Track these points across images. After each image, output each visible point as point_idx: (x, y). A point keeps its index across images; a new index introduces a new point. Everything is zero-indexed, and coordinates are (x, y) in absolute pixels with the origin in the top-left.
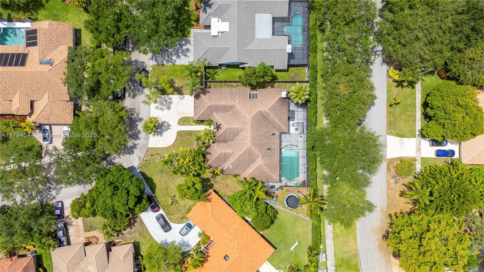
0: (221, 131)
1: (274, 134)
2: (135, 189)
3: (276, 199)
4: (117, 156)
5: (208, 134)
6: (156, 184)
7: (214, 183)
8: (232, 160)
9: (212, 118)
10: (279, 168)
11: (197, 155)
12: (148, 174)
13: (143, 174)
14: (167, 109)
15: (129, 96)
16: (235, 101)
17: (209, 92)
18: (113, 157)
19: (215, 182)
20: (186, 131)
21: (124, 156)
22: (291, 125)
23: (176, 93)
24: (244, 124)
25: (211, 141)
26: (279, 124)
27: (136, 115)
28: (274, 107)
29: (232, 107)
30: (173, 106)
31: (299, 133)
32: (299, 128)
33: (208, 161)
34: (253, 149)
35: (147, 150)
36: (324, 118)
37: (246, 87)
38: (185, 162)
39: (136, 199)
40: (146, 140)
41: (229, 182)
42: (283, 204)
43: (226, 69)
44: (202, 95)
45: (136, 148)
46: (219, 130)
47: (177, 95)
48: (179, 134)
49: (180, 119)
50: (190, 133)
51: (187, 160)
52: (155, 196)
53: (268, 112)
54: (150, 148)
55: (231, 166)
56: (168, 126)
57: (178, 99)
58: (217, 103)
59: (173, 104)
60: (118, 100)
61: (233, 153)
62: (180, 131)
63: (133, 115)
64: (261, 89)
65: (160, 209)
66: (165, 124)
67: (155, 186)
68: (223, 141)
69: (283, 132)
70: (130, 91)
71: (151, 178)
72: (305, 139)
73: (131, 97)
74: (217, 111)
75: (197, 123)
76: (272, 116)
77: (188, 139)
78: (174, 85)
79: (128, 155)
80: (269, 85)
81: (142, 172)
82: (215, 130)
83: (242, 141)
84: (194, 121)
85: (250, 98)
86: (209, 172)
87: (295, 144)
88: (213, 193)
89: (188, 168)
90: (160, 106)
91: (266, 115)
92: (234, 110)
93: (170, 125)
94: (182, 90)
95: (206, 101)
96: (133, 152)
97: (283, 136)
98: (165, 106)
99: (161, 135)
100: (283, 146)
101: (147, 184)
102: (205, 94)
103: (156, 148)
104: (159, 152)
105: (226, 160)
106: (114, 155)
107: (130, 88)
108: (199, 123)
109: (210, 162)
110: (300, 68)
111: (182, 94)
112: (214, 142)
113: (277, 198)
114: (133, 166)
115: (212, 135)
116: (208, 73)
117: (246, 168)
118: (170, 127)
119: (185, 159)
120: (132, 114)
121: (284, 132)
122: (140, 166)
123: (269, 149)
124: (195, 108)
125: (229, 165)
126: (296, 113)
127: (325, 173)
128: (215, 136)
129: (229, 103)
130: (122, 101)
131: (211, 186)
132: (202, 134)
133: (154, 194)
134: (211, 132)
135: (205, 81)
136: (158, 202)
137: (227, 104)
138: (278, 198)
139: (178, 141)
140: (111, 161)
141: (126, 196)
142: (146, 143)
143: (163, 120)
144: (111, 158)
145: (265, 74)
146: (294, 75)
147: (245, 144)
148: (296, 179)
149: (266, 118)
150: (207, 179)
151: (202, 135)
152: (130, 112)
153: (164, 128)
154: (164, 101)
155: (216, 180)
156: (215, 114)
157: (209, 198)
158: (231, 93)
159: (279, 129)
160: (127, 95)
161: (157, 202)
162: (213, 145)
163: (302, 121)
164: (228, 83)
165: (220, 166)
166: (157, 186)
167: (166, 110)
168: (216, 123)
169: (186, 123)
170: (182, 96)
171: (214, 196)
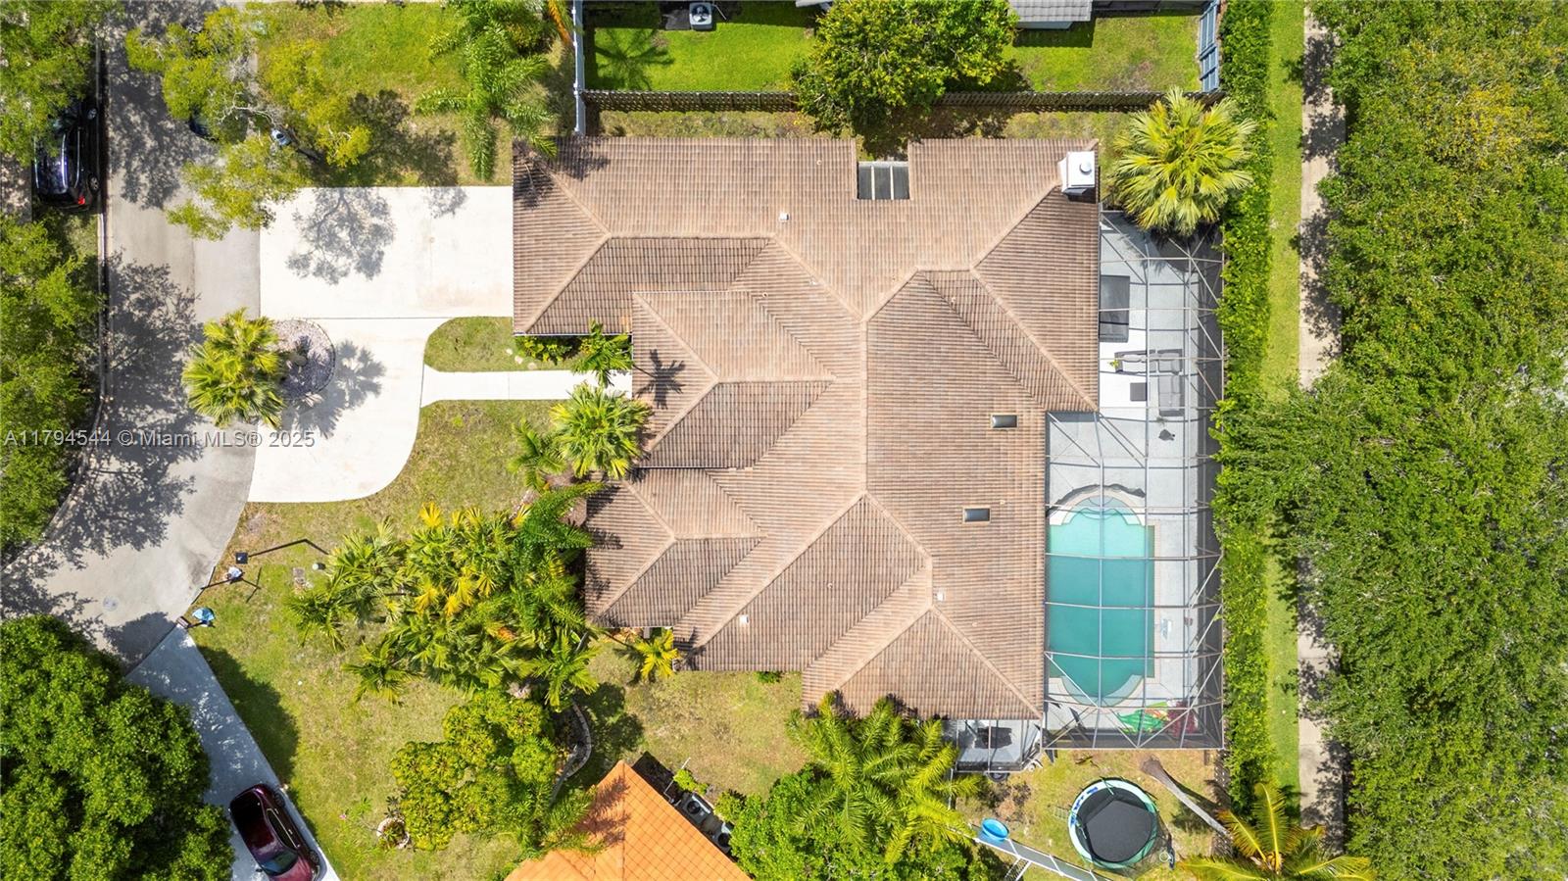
0: (682, 405)
1: (1010, 423)
2: (118, 783)
3: (1014, 808)
4: (59, 556)
5: (594, 423)
6: (300, 724)
7: (642, 717)
8: (749, 584)
9: (626, 325)
10: (1039, 632)
11: (526, 556)
12: (252, 664)
13: (220, 664)
14: (359, 269)
15: (131, 191)
16: (768, 213)
17: (603, 163)
18: (35, 558)
19: (654, 706)
20: (474, 403)
21: (102, 552)
22: (1104, 366)
23: (410, 174)
24: (822, 359)
25: (620, 465)
26: (1042, 361)
27: (172, 308)
28: (1017, 249)
29: (749, 252)
30: (393, 254)
31: (1155, 414)
32: (1153, 383)
33: (601, 588)
34: (886, 514)
35: (243, 520)
36: (1304, 326)
37: (837, 135)
38: (453, 603)
39: (125, 848)
40: (235, 460)
41: (737, 706)
42: (1060, 834)
43: (712, 28)
44: (560, 179)
45: (177, 508)
46: (671, 395)
47: (418, 184)
48: (436, 420)
49: (440, 333)
50: (496, 415)
51: (464, 585)
52: (293, 795)
53: (975, 284)
54: (257, 507)
55: (743, 619)
56: (363, 372)
57: (426, 212)
58: (656, 226)
59: (395, 244)
60: (65, 219)
61: (756, 542)
62: (437, 404)
63: (152, 307)
64: (929, 143)
65: (324, 869)
66: (345, 362)
67: (294, 736)
68: (697, 463)
69: (1063, 406)
70: (136, 164)
71: (265, 686)
72: (1193, 448)
73: (141, 201)
74: (656, 280)
75: (539, 356)
76: (1002, 306)
77: (489, 453)
78: (400, 128)
79: (126, 548)
80: (973, 126)
81: (215, 648)
82: (647, 400)
83: (814, 465)
84: (520, 344)
85: (862, 193)
86: (617, 651)
87: (1133, 480)
88: (638, 787)
89: (471, 639)
90: (318, 255)
91: (968, 301)
92: (763, 269)
93: (376, 369)
94: (449, 157)
95: (587, 211)
96: (156, 532)
97: (1058, 429)
98: (349, 254)
99: (326, 429)
100: (1056, 495)
101: (247, 721)
102: (579, 173)
103: (292, 506)
104: (311, 530)
105: (711, 584)
106: (45, 550)
107: (137, 144)
108: (553, 358)
109: (617, 595)
110: (1163, 20)
111: (451, 181)
112: (636, 474)
113: (1020, 801)
114: (159, 616)
115: (619, 431)
116: (605, 53)
117: (840, 632)
118: (375, 380)
119: (449, 582)
120: (149, 304)
121: (1072, 407)
122: (198, 614)
123: (983, 515)
124: (522, 258)
125: (730, 615)
126: (1136, 293)
127: (1312, 651)
128: (641, 436)
129: (733, 227)
130: (85, 223)
131: (626, 730)
132: (558, 421)
133: (284, 780)
134: (617, 412)
135: (583, 96)
136: (311, 826)
137: (721, 233)
138: (1028, 805)
139: (424, 464)
140: (25, 583)
141: (49, 832)
142: (234, 479)
143: (337, 339)
144: (26, 568)
145: (962, 30)
146: (1125, 63)
147: (830, 482)
148: (1135, 688)
149: (967, 323)
150: (605, 689)
151: (559, 427)
152: (136, 289)
153: (342, 385)
154: (341, 221)
155: (659, 694)
156: (641, 298)
157: (608, 813)
158: (747, 168)
159: (1042, 392)
160: (115, 185)
161: (303, 827)
162: (631, 488)
163: (1173, 341)
164: (728, 116)
165: (677, 620)
166: (303, 736)
167: (356, 279)
168: (654, 356)
169: (476, 352)
170: (452, 191)
171: (640, 802)
